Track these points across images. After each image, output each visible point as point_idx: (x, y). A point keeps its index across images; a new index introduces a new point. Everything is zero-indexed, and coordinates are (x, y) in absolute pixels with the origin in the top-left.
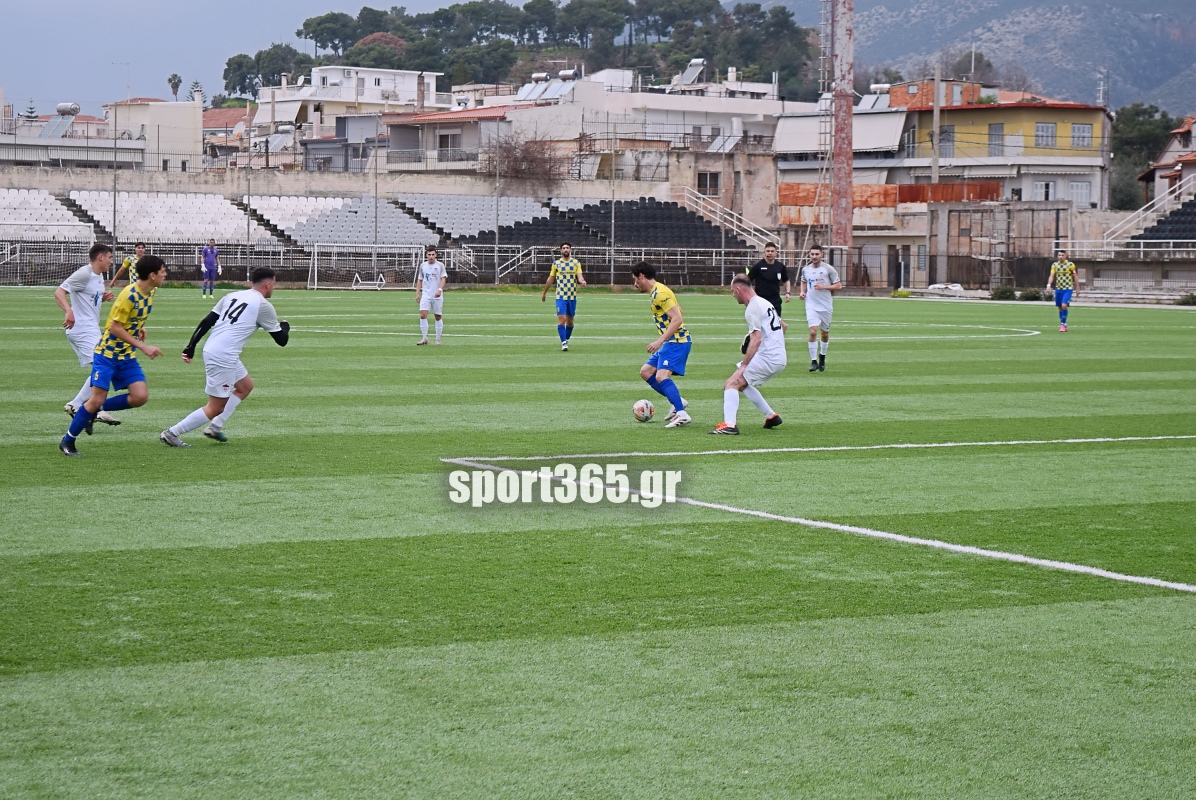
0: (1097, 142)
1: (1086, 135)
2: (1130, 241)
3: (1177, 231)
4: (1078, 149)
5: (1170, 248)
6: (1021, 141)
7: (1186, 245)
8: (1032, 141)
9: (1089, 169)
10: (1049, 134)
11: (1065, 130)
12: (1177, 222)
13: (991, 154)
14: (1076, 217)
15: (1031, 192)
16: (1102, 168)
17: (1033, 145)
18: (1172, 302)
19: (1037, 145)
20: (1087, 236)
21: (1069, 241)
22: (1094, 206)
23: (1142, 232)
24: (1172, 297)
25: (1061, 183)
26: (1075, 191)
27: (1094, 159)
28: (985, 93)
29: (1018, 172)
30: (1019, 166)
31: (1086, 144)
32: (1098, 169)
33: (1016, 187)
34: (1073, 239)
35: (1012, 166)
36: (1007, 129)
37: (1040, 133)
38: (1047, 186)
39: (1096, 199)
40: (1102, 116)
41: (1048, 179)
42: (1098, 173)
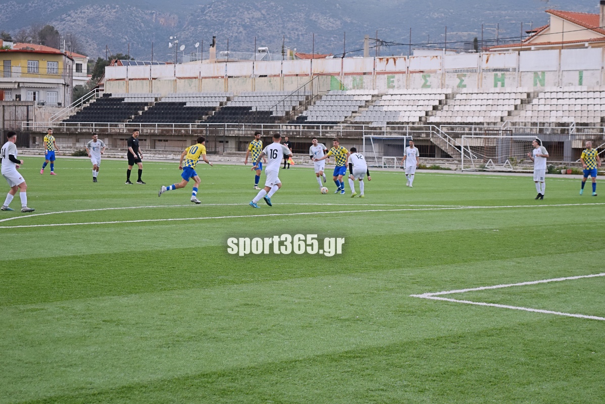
0: (61, 71)
1: (55, 67)
2: (62, 122)
3: (85, 118)
4: (50, 75)
5: (79, 127)
6: (20, 70)
7: (89, 125)
8: (26, 70)
9: (57, 85)
10: (35, 66)
11: (44, 64)
12: (86, 113)
13: (4, 77)
14: (37, 109)
15: (26, 96)
16: (65, 85)
17: (27, 72)
18: (70, 154)
19: (29, 72)
20: (44, 120)
21: (33, 122)
22: (60, 104)
23: (69, 118)
24: (70, 152)
25: (42, 92)
26: (49, 96)
27: (59, 80)
28: (5, 44)
29: (18, 85)
30: (19, 83)
31: (55, 72)
32: (61, 85)
33: (18, 94)
34: (35, 121)
35: (15, 82)
36: (13, 63)
37: (30, 66)
38: (35, 94)
39: (61, 100)
40: (64, 57)
41: (35, 90)
42: (62, 87)
